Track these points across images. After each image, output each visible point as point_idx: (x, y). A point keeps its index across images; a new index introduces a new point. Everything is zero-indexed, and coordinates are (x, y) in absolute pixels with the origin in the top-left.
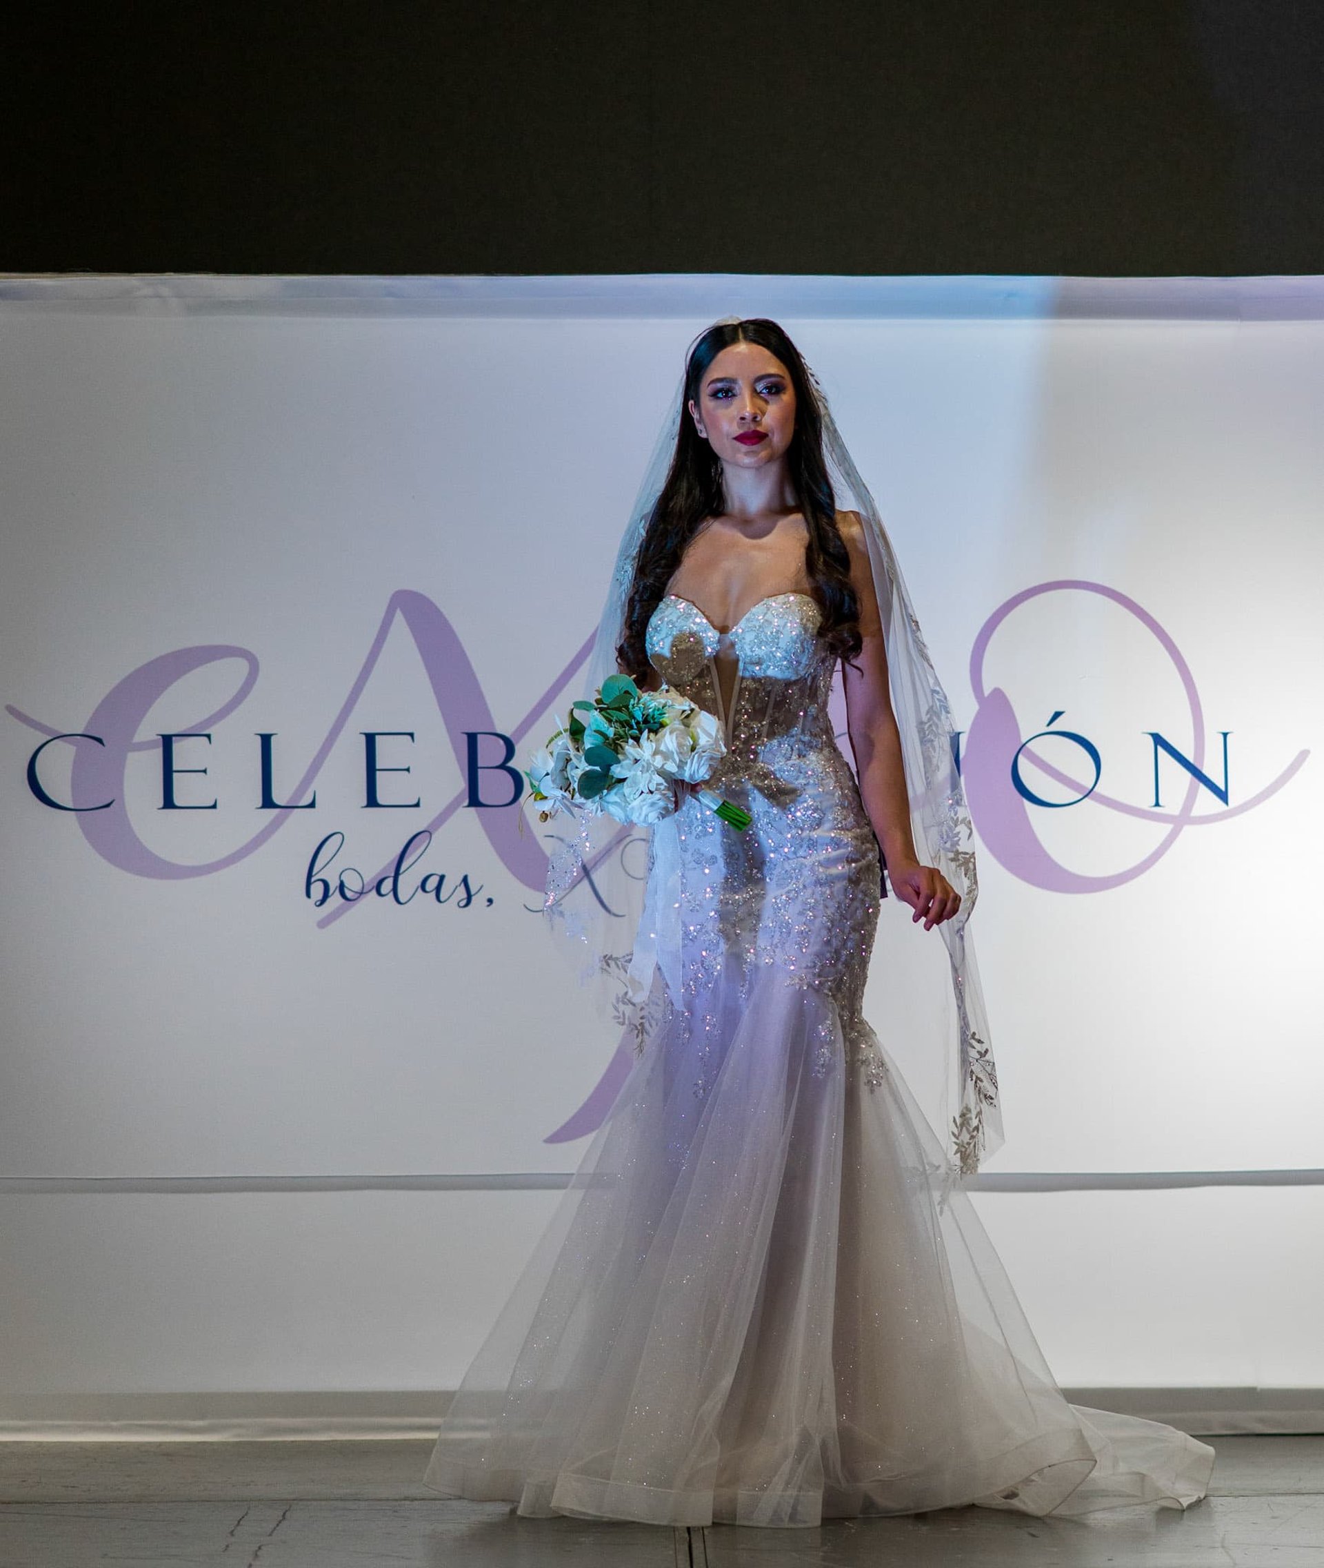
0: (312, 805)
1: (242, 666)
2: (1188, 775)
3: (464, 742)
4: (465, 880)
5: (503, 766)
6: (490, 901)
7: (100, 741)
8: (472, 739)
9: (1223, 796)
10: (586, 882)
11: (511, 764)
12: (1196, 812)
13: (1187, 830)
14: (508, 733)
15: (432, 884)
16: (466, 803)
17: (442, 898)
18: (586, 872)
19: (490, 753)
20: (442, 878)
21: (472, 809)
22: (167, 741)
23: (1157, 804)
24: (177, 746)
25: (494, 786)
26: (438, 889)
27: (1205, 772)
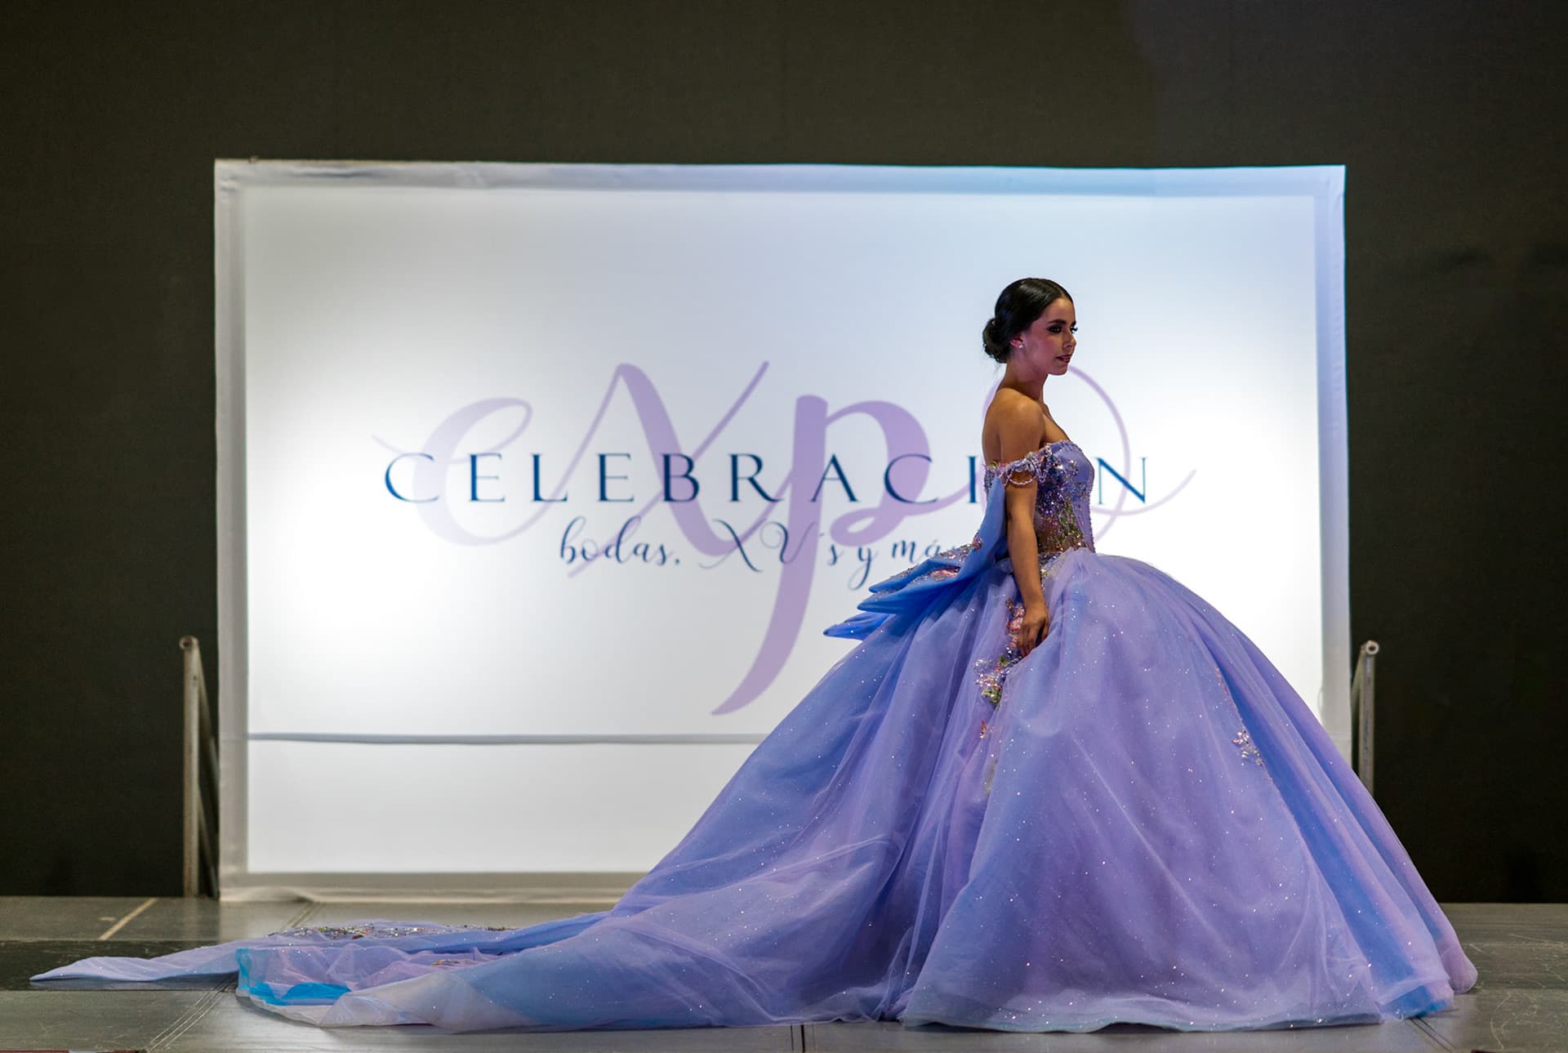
0: (565, 500)
1: (521, 412)
2: (1120, 485)
3: (661, 460)
4: (662, 549)
5: (686, 476)
6: (677, 561)
7: (431, 458)
8: (667, 459)
9: (1142, 498)
10: (738, 551)
11: (692, 474)
12: (1125, 508)
13: (1120, 520)
14: (689, 454)
15: (641, 550)
16: (663, 497)
17: (648, 557)
18: (739, 544)
19: (678, 467)
20: (647, 547)
21: (667, 505)
22: (474, 458)
23: (1100, 503)
24: (480, 462)
25: (680, 488)
26: (644, 554)
27: (1132, 483)
